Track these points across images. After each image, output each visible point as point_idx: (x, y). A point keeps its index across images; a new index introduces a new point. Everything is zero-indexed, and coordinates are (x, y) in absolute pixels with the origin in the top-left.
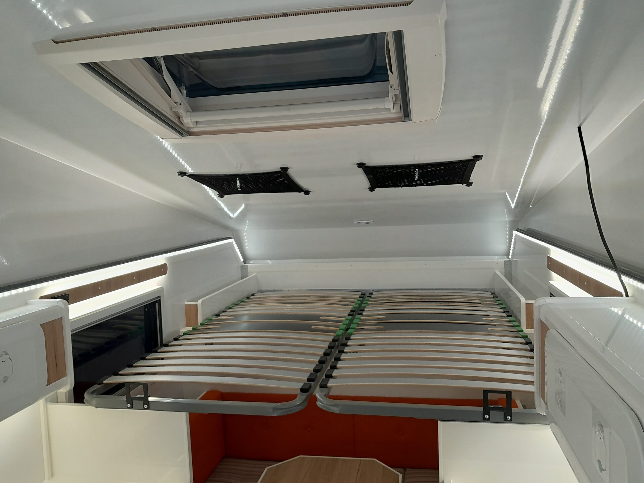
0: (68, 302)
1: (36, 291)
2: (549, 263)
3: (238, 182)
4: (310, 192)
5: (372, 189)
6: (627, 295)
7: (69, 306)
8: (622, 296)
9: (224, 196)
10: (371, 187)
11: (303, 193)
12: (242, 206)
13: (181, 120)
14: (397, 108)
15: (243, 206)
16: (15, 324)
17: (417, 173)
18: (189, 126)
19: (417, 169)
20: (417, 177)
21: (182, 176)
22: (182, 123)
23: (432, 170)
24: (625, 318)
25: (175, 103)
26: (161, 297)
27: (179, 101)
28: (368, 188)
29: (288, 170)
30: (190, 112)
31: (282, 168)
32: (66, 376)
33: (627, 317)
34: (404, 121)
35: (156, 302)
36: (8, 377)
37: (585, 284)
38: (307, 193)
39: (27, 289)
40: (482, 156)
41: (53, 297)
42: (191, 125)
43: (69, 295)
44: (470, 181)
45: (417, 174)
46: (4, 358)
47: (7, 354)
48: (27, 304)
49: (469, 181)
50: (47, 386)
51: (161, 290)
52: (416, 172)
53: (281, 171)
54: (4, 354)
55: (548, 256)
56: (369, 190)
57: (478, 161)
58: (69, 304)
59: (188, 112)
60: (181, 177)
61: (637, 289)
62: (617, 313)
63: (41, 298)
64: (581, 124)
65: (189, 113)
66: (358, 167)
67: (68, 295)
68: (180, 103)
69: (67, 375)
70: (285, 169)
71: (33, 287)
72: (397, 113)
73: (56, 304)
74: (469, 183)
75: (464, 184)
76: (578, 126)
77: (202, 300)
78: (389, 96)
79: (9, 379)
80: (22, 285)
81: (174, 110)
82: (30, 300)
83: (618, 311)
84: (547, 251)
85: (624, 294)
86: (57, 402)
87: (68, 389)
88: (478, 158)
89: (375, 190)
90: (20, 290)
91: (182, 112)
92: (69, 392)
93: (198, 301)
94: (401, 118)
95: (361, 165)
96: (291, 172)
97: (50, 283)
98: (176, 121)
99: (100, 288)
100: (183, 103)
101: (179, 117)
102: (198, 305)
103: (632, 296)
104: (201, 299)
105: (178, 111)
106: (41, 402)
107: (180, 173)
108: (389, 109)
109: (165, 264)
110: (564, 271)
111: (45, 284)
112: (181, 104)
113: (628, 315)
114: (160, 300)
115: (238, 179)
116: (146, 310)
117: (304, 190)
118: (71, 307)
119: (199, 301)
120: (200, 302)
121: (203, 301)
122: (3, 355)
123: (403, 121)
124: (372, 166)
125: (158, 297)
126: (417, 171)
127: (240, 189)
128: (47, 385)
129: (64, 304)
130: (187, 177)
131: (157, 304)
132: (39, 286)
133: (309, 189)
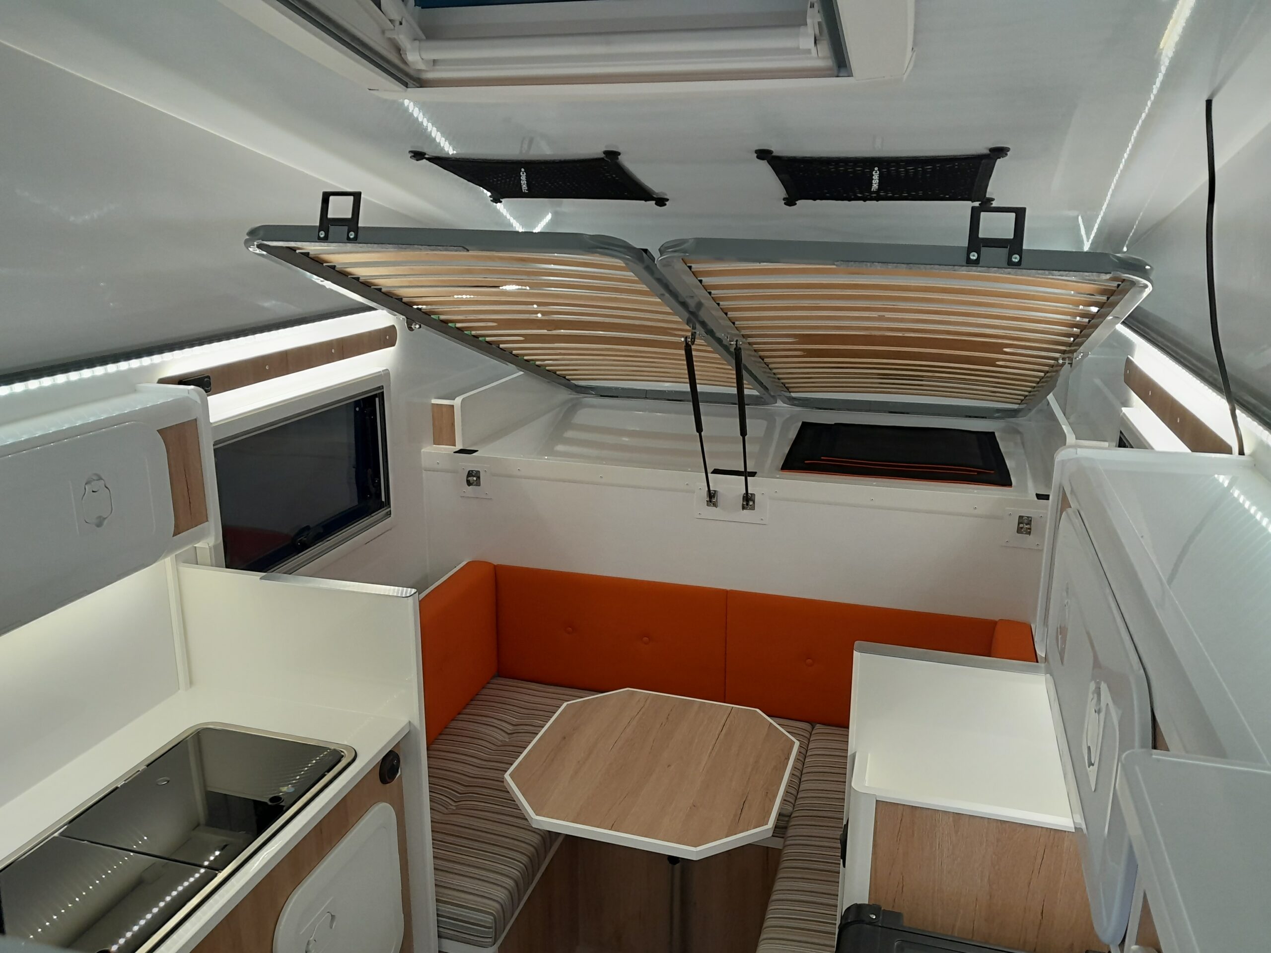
0: (206, 391)
1: (153, 367)
2: (1128, 372)
3: (523, 177)
4: (667, 200)
5: (790, 202)
6: (1241, 453)
7: (209, 398)
8: (1231, 453)
9: (501, 200)
10: (787, 197)
11: (654, 202)
12: (547, 217)
13: (402, 56)
14: (825, 48)
15: (549, 217)
16: (118, 426)
17: (876, 176)
18: (419, 68)
19: (876, 169)
20: (876, 184)
21: (417, 160)
22: (405, 62)
23: (907, 171)
24: (1232, 494)
25: (390, 20)
26: (384, 388)
27: (397, 17)
28: (784, 199)
29: (619, 157)
30: (420, 40)
31: (606, 153)
32: (207, 521)
33: (1236, 493)
34: (838, 76)
35: (375, 396)
36: (105, 517)
37: (1178, 421)
38: (661, 202)
39: (135, 363)
40: (1008, 149)
41: (182, 380)
42: (422, 66)
43: (210, 378)
44: (987, 196)
45: (877, 178)
46: (96, 485)
47: (100, 479)
48: (135, 390)
49: (985, 196)
50: (173, 536)
51: (386, 373)
52: (874, 173)
53: (605, 159)
54: (95, 478)
55: (1128, 358)
56: (785, 204)
57: (998, 160)
58: (208, 395)
59: (416, 41)
60: (415, 161)
61: (1261, 445)
62: (1222, 484)
63: (162, 381)
64: (1213, 94)
65: (417, 43)
66: (758, 157)
67: (208, 377)
68: (400, 20)
69: (209, 520)
70: (612, 155)
71: (146, 361)
72: (824, 58)
73: (186, 394)
74: (985, 200)
75: (975, 201)
76: (1206, 99)
77: (462, 398)
78: (807, 25)
79: (106, 522)
80: (128, 355)
81: (389, 34)
82: (140, 383)
83: (1224, 480)
84: (1128, 346)
85: (1236, 449)
86: (197, 564)
87: (212, 544)
88: (999, 152)
89: (796, 204)
90: (123, 366)
91: (404, 40)
92: (215, 547)
93: (454, 399)
94: (830, 69)
95: (763, 154)
96: (624, 160)
97: (177, 354)
98: (393, 57)
99: (267, 366)
100: (407, 21)
101: (398, 50)
102: (455, 406)
103: (1251, 455)
104: (462, 396)
105: (396, 37)
106: (167, 562)
107: (413, 154)
108: (809, 51)
109: (393, 326)
110: (1149, 391)
111: (167, 356)
112: (401, 24)
113: (1238, 490)
114: (383, 393)
115: (523, 170)
116: (357, 409)
117: (654, 196)
118: (213, 400)
119: (456, 399)
120: (457, 402)
121: (463, 400)
122: (94, 480)
123: (836, 75)
124: (787, 157)
125: (379, 387)
126: (876, 172)
127: (527, 190)
128: (176, 535)
129: (199, 394)
130: (427, 161)
131: (377, 400)
132: (156, 359)
133: (666, 195)
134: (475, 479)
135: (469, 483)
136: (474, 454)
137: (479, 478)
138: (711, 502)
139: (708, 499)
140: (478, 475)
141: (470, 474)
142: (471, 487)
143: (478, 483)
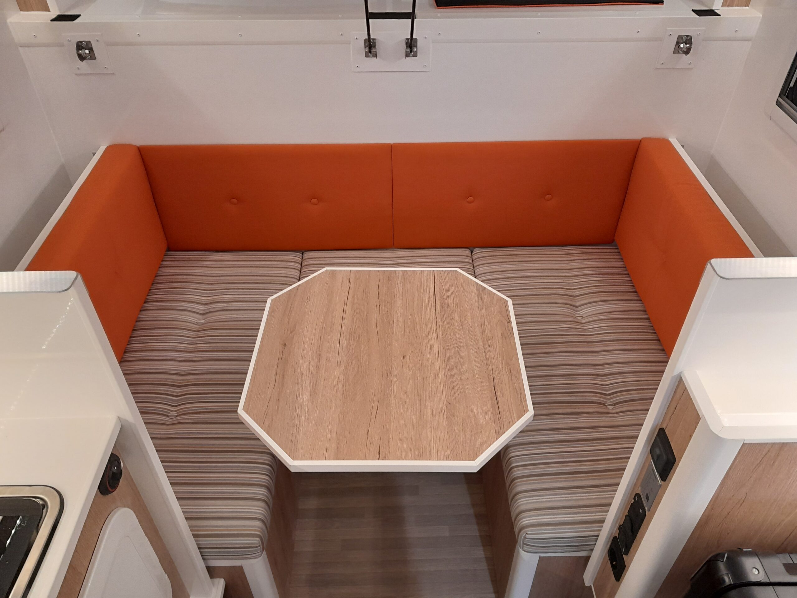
134: (87, 51)
135: (82, 58)
136: (76, 21)
137: (91, 50)
138: (370, 52)
139: (367, 50)
140: (90, 46)
141: (80, 46)
142: (84, 61)
143: (92, 56)
